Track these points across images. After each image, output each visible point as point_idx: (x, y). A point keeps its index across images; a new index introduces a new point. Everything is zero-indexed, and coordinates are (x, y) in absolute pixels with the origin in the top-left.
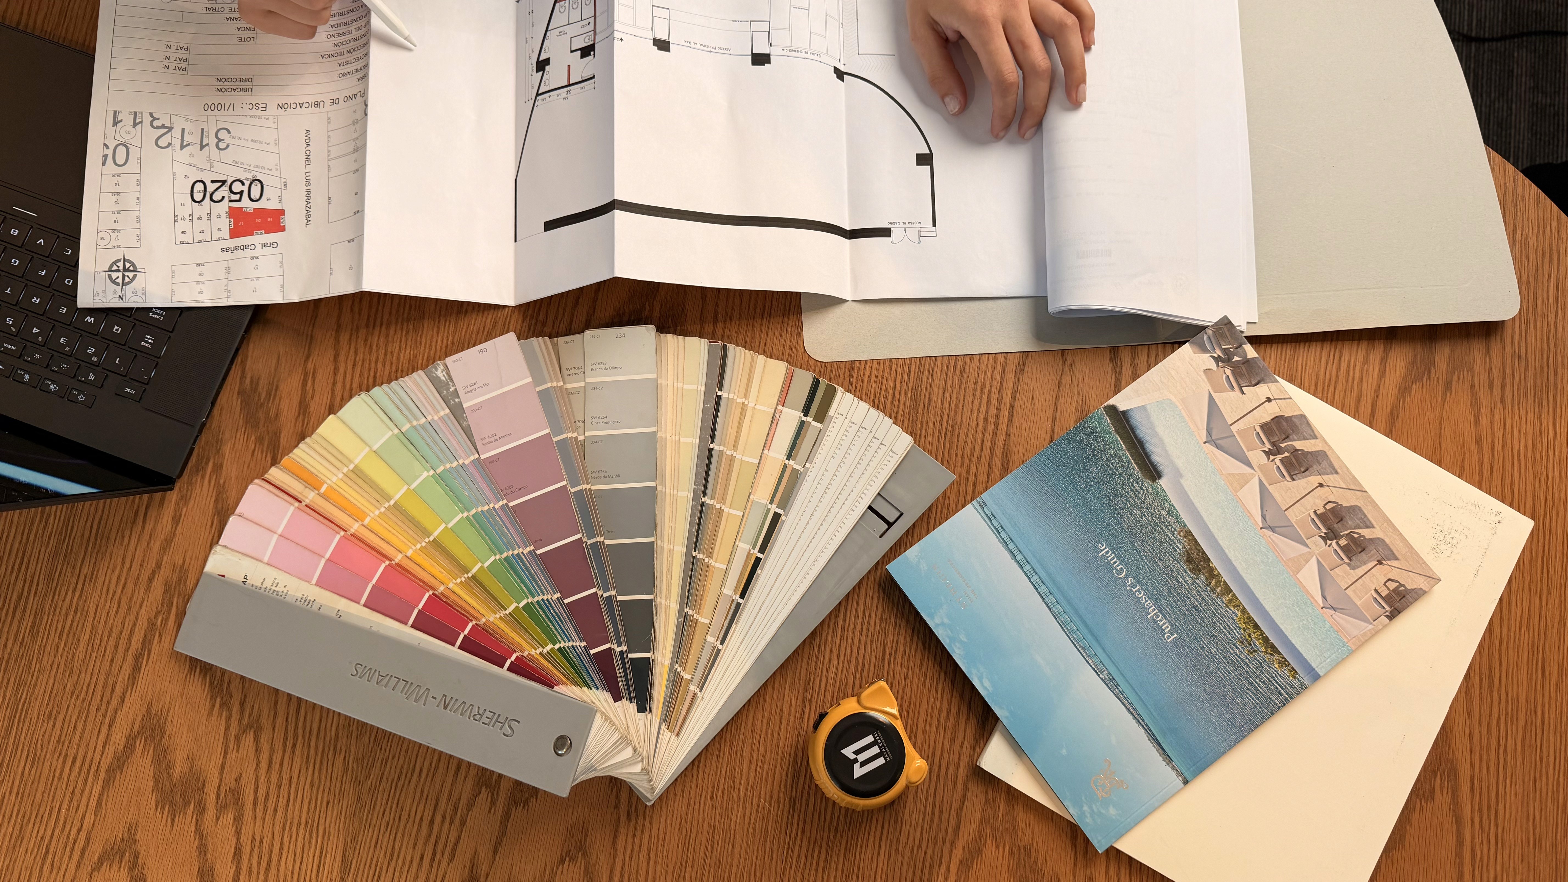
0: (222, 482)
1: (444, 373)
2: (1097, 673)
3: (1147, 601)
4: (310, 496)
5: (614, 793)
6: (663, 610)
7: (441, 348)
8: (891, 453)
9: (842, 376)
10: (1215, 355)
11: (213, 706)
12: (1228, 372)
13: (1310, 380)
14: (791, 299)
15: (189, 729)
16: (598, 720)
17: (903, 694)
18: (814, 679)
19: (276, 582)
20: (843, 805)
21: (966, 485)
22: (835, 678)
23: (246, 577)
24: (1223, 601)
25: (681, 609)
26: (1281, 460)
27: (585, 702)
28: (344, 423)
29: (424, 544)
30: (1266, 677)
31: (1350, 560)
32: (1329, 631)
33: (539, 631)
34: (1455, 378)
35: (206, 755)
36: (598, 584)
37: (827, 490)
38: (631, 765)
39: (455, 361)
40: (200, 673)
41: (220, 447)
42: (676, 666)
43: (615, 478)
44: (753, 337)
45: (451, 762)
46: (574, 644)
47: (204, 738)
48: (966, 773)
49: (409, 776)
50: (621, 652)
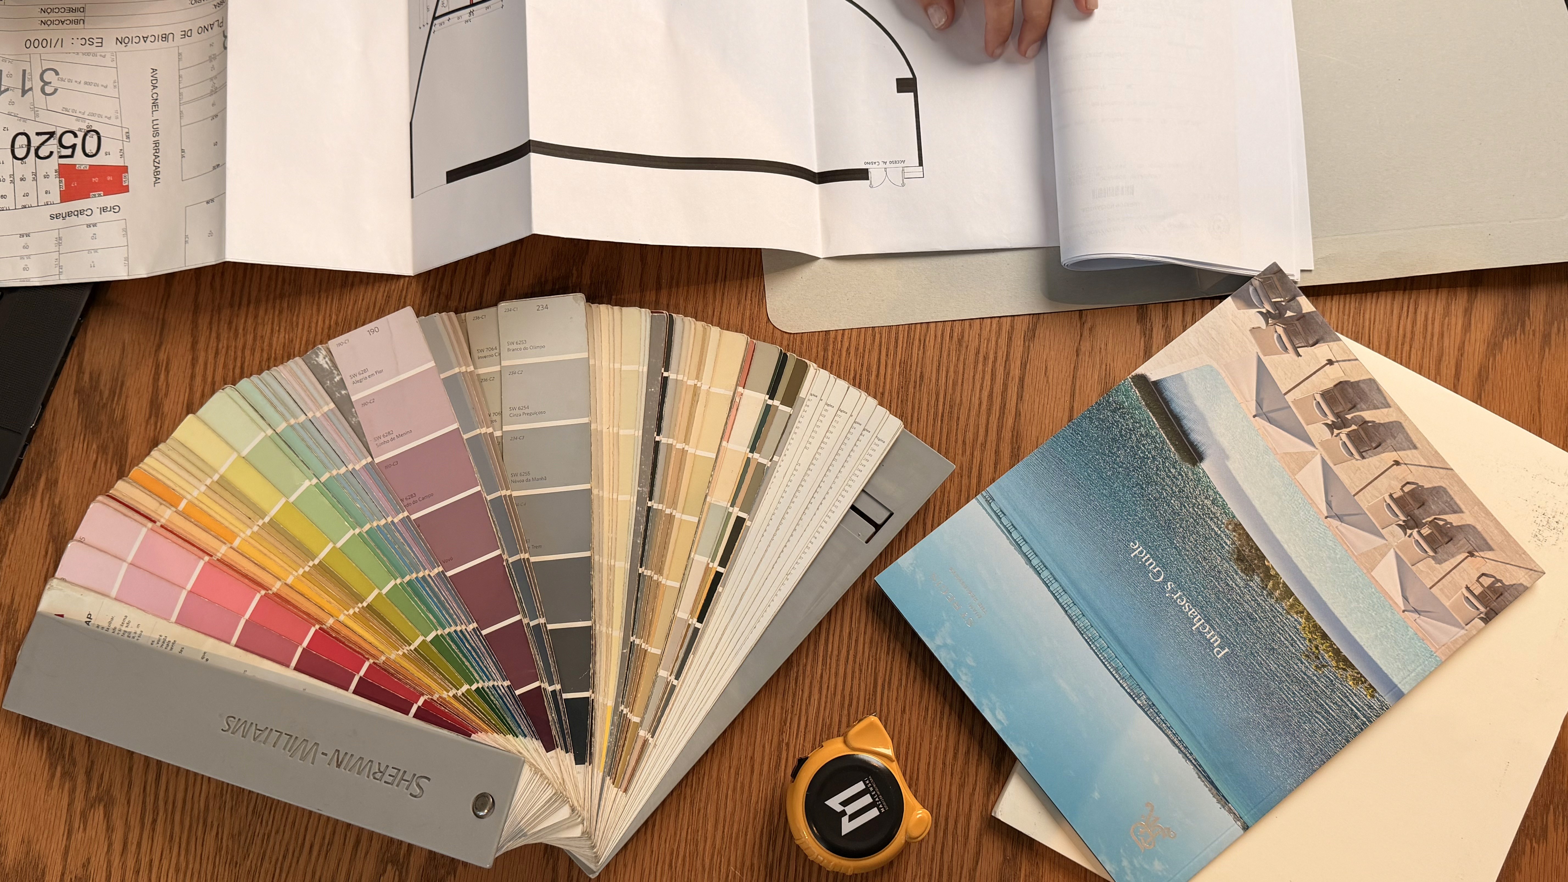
0: (57, 501)
1: (327, 359)
2: (1133, 699)
3: (1191, 609)
4: (166, 515)
5: (550, 866)
6: (604, 639)
7: (323, 329)
8: (876, 440)
9: (814, 350)
10: (1264, 311)
11: (53, 776)
12: (1280, 330)
13: (1380, 337)
14: (750, 259)
15: (23, 804)
16: (526, 773)
17: (900, 732)
18: (791, 719)
19: (127, 621)
20: (830, 868)
21: (969, 477)
22: (817, 717)
23: (89, 616)
24: (1283, 607)
25: (626, 639)
26: (1348, 435)
27: (509, 751)
28: (206, 424)
29: (307, 569)
30: (1339, 697)
31: (1436, 552)
32: (1413, 639)
33: (451, 668)
34: (1555, 329)
35: (45, 836)
36: (523, 611)
37: (800, 488)
38: (568, 828)
39: (340, 344)
40: (36, 736)
41: (54, 458)
42: (622, 707)
43: (541, 481)
44: (705, 306)
45: (348, 835)
46: (496, 684)
47: (42, 816)
48: (978, 825)
49: (296, 854)
50: (553, 692)
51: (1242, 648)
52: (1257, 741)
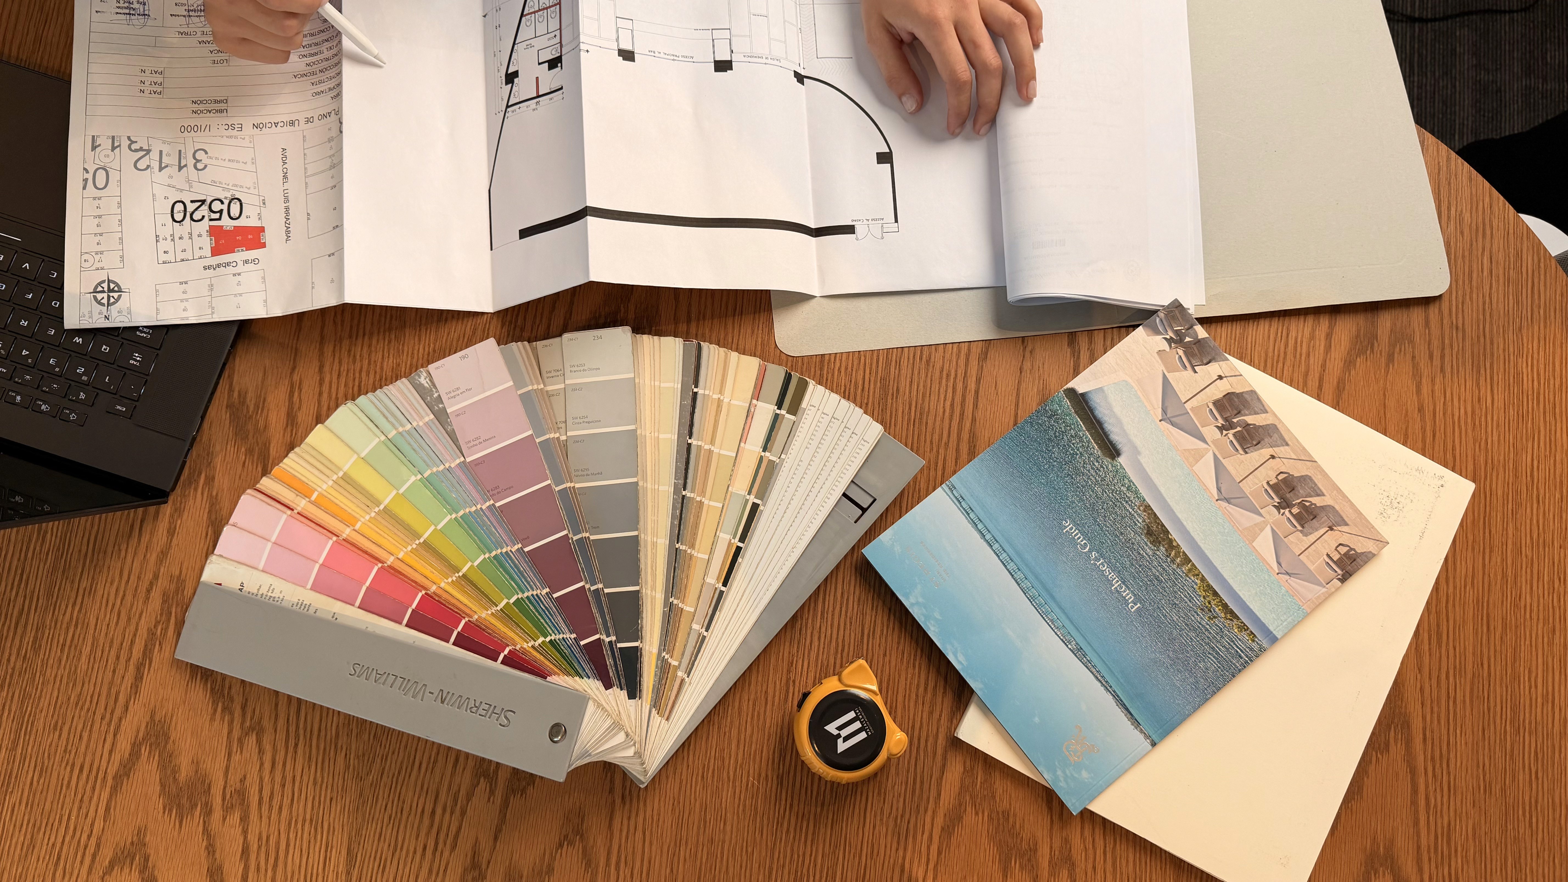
0: (214, 493)
1: (427, 380)
2: (1065, 644)
3: (1110, 573)
4: (301, 504)
5: (609, 777)
6: (649, 600)
7: (423, 356)
8: (862, 442)
9: (813, 369)
10: (1168, 337)
11: (215, 711)
12: (1181, 352)
13: (1260, 357)
14: (761, 297)
15: (192, 733)
16: (591, 707)
17: (882, 671)
18: (796, 662)
19: (271, 588)
20: (829, 779)
21: (936, 470)
22: (817, 660)
23: (242, 585)
24: (1183, 571)
25: (666, 599)
26: (1234, 435)
27: (577, 691)
28: (332, 432)
29: (414, 546)
30: (1227, 641)
31: (1303, 527)
33: (530, 625)
34: (1397, 350)
35: (210, 758)
36: (585, 578)
37: (802, 480)
38: (623, 749)
39: (438, 368)
40: (201, 679)
41: (211, 460)
42: (664, 654)
43: (599, 475)
44: (726, 335)
45: (449, 754)
46: (565, 636)
47: (208, 742)
48: (944, 743)
49: (409, 770)
50: (610, 642)
51: (1150, 603)
52: (1163, 676)
